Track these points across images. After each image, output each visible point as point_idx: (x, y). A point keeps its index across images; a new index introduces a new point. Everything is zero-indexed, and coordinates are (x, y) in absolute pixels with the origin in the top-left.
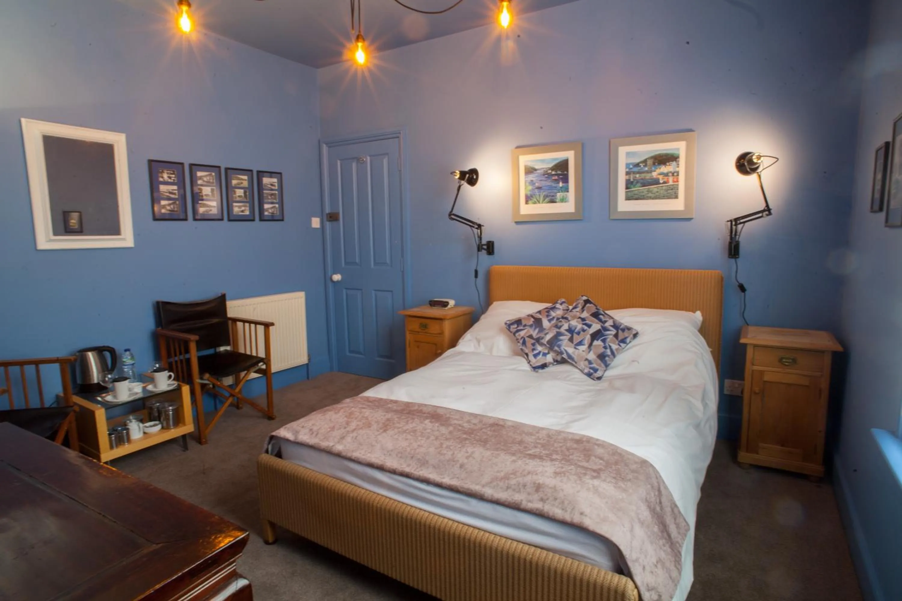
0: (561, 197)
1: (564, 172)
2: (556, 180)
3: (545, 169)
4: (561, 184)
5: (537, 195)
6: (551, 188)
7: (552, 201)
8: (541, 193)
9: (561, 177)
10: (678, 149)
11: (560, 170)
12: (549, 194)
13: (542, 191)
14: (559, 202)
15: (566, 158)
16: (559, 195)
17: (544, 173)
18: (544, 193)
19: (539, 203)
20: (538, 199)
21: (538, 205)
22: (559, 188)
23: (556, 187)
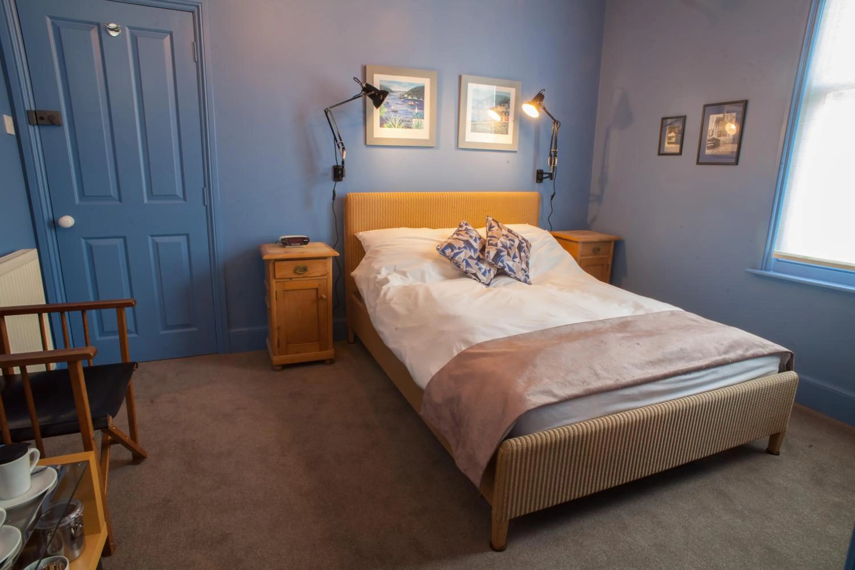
0: (417, 123)
1: (420, 99)
2: (412, 105)
3: (401, 93)
4: (416, 111)
5: (392, 118)
6: (406, 112)
7: (408, 127)
8: (397, 117)
9: (416, 103)
10: (509, 94)
11: (416, 95)
12: (405, 119)
13: (398, 115)
14: (414, 128)
15: (422, 85)
16: (415, 121)
17: (401, 96)
18: (400, 118)
19: (395, 127)
20: (394, 122)
21: (393, 129)
22: (415, 114)
23: (411, 113)
